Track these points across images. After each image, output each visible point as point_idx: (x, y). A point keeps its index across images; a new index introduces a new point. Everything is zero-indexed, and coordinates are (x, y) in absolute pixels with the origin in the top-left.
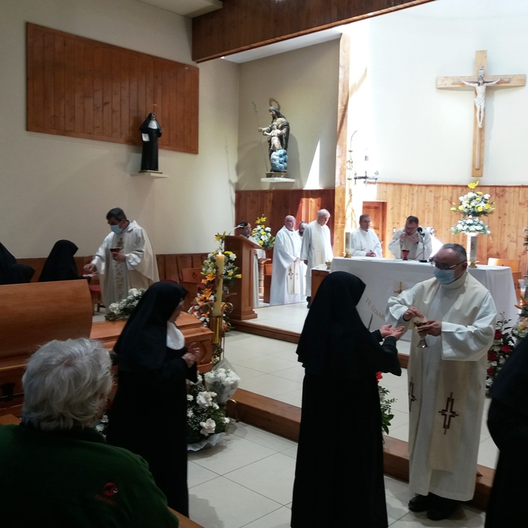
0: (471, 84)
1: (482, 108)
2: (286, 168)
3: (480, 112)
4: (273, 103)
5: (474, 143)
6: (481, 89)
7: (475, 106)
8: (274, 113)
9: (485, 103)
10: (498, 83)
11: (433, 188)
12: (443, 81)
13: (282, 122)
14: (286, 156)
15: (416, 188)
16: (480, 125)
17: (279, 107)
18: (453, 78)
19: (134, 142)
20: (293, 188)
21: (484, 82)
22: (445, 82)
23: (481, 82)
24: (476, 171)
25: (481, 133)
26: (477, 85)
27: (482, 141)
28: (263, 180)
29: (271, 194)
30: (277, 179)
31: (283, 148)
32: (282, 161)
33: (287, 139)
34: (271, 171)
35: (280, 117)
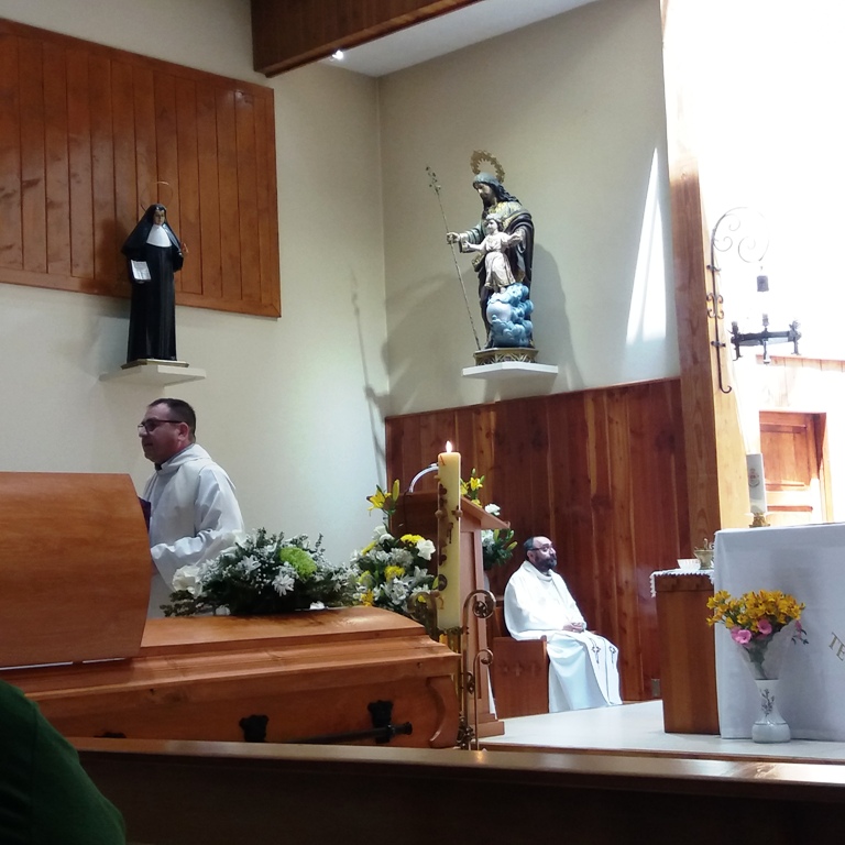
2: (529, 334)
8: (488, 189)
13: (511, 213)
14: (530, 303)
17: (501, 173)
19: (108, 285)
28: (467, 371)
29: (492, 414)
30: (507, 365)
31: (517, 281)
32: (520, 315)
33: (528, 256)
34: (490, 346)
35: (506, 201)
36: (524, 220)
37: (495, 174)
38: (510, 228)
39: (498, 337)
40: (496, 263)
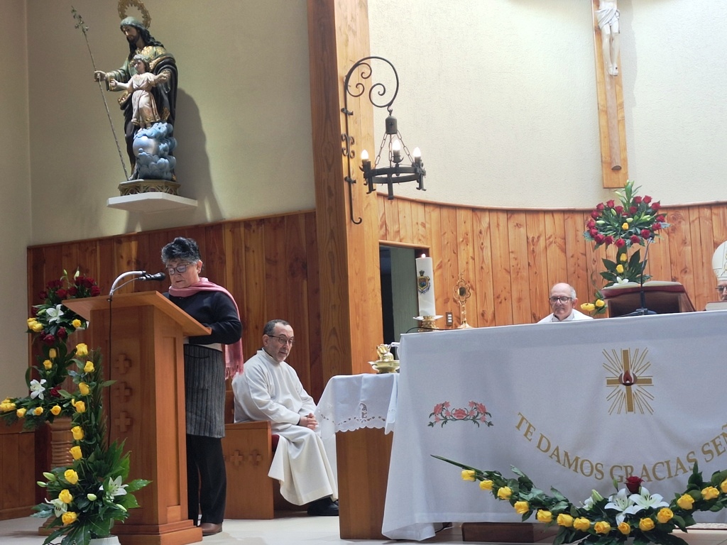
1: (614, 30)
2: (172, 169)
3: (611, 41)
7: (598, 31)
9: (620, 20)
11: (522, 218)
13: (157, 56)
14: (174, 139)
15: (486, 218)
16: (611, 70)
17: (147, 18)
24: (614, 175)
25: (615, 88)
27: (619, 107)
33: (172, 97)
34: (136, 177)
35: (152, 44)
36: (169, 63)
37: (141, 20)
38: (156, 70)
40: (142, 100)
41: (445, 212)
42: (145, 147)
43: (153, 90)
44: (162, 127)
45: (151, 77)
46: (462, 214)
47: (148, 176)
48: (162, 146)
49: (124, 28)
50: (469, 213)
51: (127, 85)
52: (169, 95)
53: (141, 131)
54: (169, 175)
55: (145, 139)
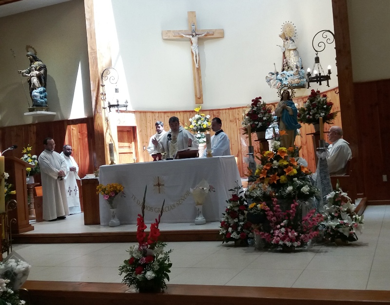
0: (188, 36)
1: (197, 53)
2: (46, 103)
3: (196, 56)
4: (30, 49)
5: (195, 79)
6: (194, 40)
7: (192, 52)
8: (31, 57)
9: (199, 50)
10: (205, 35)
12: (167, 33)
13: (39, 65)
14: (46, 93)
16: (197, 66)
18: (174, 31)
20: (55, 120)
21: (196, 35)
22: (168, 35)
23: (194, 34)
24: (199, 100)
25: (198, 71)
26: (191, 36)
27: (200, 77)
28: (26, 114)
29: (35, 127)
30: (39, 112)
31: (42, 86)
32: (43, 97)
33: (45, 78)
34: (33, 106)
35: (38, 61)
36: (44, 67)
37: (34, 53)
38: (39, 70)
39: (36, 104)
40: (35, 80)
41: (142, 114)
42: (36, 96)
43: (39, 77)
44: (42, 89)
45: (37, 72)
46: (148, 114)
47: (37, 106)
48: (42, 95)
49: (28, 56)
50: (151, 114)
51: (29, 75)
52: (44, 78)
53: (34, 91)
54: (45, 105)
55: (35, 93)
